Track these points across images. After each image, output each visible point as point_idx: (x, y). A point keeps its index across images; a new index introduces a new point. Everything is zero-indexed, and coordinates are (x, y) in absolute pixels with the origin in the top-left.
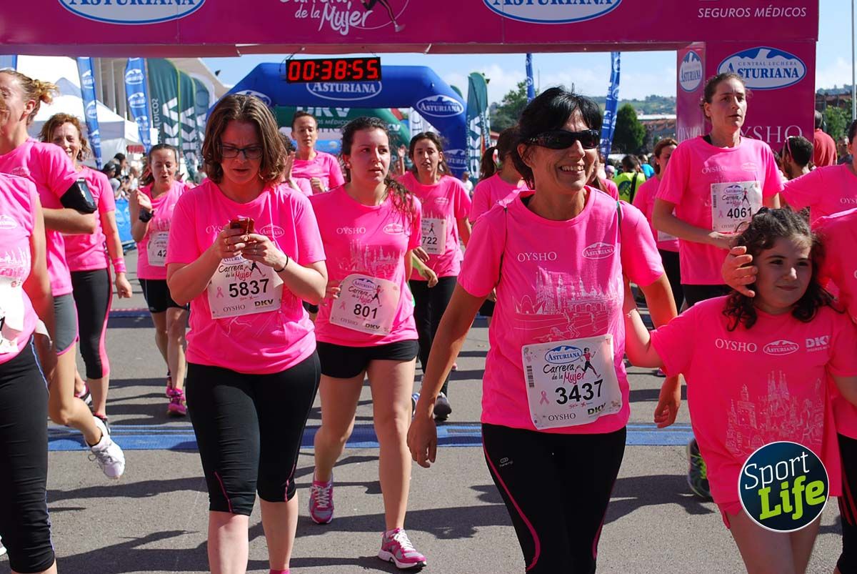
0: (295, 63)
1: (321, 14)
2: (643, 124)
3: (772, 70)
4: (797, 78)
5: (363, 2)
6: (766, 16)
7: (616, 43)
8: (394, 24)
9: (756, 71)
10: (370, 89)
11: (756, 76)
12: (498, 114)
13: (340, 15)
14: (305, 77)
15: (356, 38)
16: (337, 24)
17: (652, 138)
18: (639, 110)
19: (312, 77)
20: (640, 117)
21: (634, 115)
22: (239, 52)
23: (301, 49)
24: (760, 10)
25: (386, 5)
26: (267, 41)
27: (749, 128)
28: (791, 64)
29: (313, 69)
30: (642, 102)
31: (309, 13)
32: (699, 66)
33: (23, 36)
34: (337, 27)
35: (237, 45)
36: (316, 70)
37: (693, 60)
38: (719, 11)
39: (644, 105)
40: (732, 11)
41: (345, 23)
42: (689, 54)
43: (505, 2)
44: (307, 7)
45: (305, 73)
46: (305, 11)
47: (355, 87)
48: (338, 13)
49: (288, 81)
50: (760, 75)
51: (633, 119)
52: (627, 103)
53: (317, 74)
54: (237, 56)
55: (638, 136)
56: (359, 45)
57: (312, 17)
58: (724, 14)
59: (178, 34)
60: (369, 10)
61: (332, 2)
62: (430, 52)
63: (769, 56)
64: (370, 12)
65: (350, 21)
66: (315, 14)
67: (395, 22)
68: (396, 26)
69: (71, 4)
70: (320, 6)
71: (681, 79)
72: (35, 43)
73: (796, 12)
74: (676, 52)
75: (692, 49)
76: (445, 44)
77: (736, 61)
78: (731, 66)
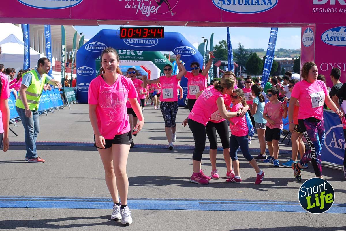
0: (124, 29)
1: (137, 7)
5: (157, 1)
6: (344, 12)
7: (274, 23)
8: (171, 13)
9: (339, 38)
11: (339, 40)
13: (146, 8)
14: (128, 36)
15: (153, 18)
16: (144, 12)
19: (132, 35)
22: (98, 23)
23: (127, 23)
24: (341, 10)
25: (167, 3)
26: (111, 18)
27: (335, 64)
29: (132, 32)
31: (132, 6)
32: (312, 35)
35: (98, 20)
36: (134, 33)
37: (309, 32)
38: (322, 10)
40: (328, 9)
41: (148, 11)
42: (307, 29)
43: (223, 3)
44: (131, 3)
45: (129, 34)
46: (130, 5)
47: (146, 41)
48: (145, 6)
49: (121, 37)
50: (341, 40)
53: (134, 35)
54: (97, 25)
56: (155, 22)
57: (133, 8)
58: (324, 11)
60: (159, 5)
61: (142, 1)
62: (187, 26)
63: (345, 31)
64: (161, 6)
65: (151, 10)
66: (134, 7)
67: (171, 11)
68: (172, 13)
70: (137, 3)
71: (303, 41)
72: (4, 17)
74: (301, 28)
75: (308, 27)
76: (195, 22)
77: (330, 33)
78: (327, 35)
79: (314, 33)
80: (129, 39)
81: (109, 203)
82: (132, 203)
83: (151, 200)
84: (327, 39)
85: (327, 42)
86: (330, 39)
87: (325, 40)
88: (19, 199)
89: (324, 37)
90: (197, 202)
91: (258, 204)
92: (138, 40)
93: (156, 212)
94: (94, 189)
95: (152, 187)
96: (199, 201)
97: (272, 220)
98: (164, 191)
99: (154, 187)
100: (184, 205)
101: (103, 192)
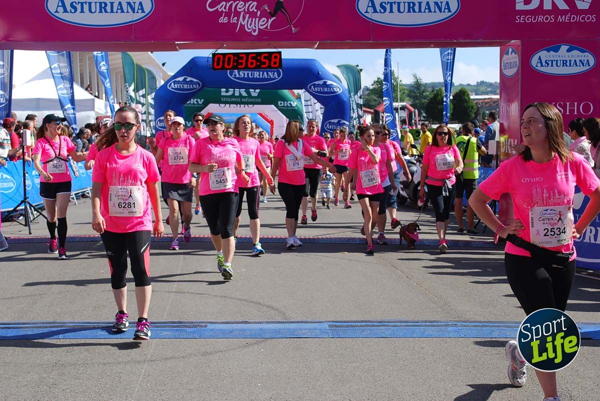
0: (220, 56)
1: (238, 20)
2: (474, 102)
3: (570, 61)
4: (589, 67)
5: (269, 11)
6: (566, 21)
7: (455, 41)
8: (291, 28)
9: (559, 62)
10: (274, 76)
11: (559, 65)
12: (368, 95)
13: (252, 21)
14: (226, 66)
15: (264, 37)
16: (249, 27)
17: (481, 112)
18: (472, 92)
19: (231, 65)
20: (472, 97)
21: (468, 95)
22: (178, 48)
23: (223, 45)
24: (561, 18)
25: (285, 12)
26: (198, 38)
28: (585, 56)
29: (232, 60)
30: (474, 86)
31: (229, 19)
32: (516, 58)
33: (20, 35)
34: (250, 29)
35: (176, 43)
36: (234, 61)
37: (512, 54)
38: (531, 18)
39: (475, 88)
40: (541, 17)
41: (255, 27)
42: (509, 49)
43: (373, 11)
44: (228, 14)
45: (226, 63)
46: (226, 18)
47: (263, 74)
48: (251, 19)
49: (214, 69)
50: (562, 65)
51: (467, 98)
52: (462, 86)
53: (235, 64)
54: (177, 50)
55: (471, 111)
56: (266, 43)
57: (231, 22)
58: (534, 20)
61: (246, 11)
62: (317, 48)
63: (568, 51)
64: (274, 18)
65: (259, 25)
66: (234, 20)
67: (292, 26)
68: (293, 29)
69: (55, 12)
70: (237, 14)
71: (503, 67)
73: (588, 18)
74: (499, 47)
75: (511, 46)
76: (329, 42)
77: (544, 54)
78: (540, 58)
79: (518, 55)
81: (187, 328)
82: (223, 328)
83: (254, 323)
84: (539, 65)
85: (539, 68)
86: (544, 64)
87: (537, 66)
88: (48, 325)
89: (534, 61)
90: (326, 326)
91: (421, 326)
92: (250, 72)
93: (261, 343)
94: (168, 308)
95: (259, 304)
96: (328, 324)
97: (442, 351)
98: (277, 310)
99: (262, 303)
100: (305, 329)
101: (181, 312)
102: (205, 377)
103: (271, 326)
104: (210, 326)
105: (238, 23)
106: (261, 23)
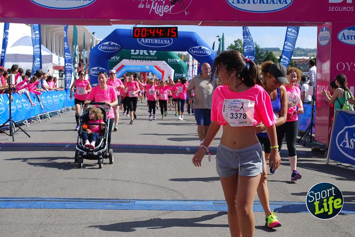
0: (137, 29)
1: (150, 6)
5: (170, 1)
7: (289, 22)
8: (185, 12)
10: (167, 42)
13: (159, 7)
14: (142, 35)
15: (167, 17)
16: (158, 11)
19: (145, 35)
22: (111, 23)
23: (140, 22)
25: (181, 2)
26: (124, 18)
29: (146, 32)
31: (145, 6)
32: (328, 34)
33: (11, 14)
34: (158, 12)
35: (111, 20)
36: (148, 32)
37: (325, 31)
38: (339, 8)
40: (345, 8)
41: (161, 11)
42: (323, 28)
43: (237, 2)
44: (144, 3)
45: (142, 33)
46: (143, 5)
47: (160, 41)
48: (159, 6)
49: (134, 37)
53: (148, 34)
54: (111, 25)
56: (168, 21)
57: (146, 7)
58: (341, 9)
59: (83, 14)
60: (173, 5)
61: (156, 1)
62: (201, 25)
64: (174, 5)
65: (164, 10)
66: (148, 6)
67: (185, 11)
68: (186, 12)
70: (150, 3)
71: (319, 40)
72: (16, 17)
74: (317, 27)
75: (325, 26)
76: (208, 21)
77: (346, 32)
78: (344, 34)
79: (330, 32)
80: (143, 39)
81: (123, 203)
82: (146, 203)
83: (165, 200)
84: (343, 38)
85: (343, 41)
86: (346, 38)
87: (341, 39)
88: (33, 199)
89: (340, 36)
90: (211, 203)
92: (152, 40)
93: (170, 213)
94: (108, 190)
95: (166, 188)
96: (213, 202)
97: (286, 220)
98: (177, 192)
99: (168, 188)
100: (198, 205)
101: (117, 192)
102: (137, 234)
103: (176, 202)
104: (137, 202)
105: (151, 8)
106: (165, 8)
